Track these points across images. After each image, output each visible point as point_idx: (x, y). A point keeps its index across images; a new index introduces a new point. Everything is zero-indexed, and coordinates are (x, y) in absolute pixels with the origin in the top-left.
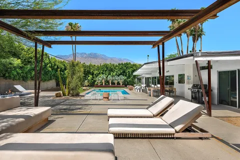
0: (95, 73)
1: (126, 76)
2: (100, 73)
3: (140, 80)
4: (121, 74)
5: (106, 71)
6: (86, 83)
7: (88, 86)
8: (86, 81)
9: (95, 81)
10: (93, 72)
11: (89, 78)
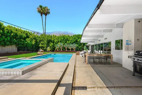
0: (55, 42)
1: (78, 44)
2: (59, 42)
3: (88, 47)
4: (74, 43)
5: (63, 40)
6: (49, 49)
7: (50, 51)
8: (48, 48)
9: (55, 47)
10: (53, 40)
11: (51, 45)
